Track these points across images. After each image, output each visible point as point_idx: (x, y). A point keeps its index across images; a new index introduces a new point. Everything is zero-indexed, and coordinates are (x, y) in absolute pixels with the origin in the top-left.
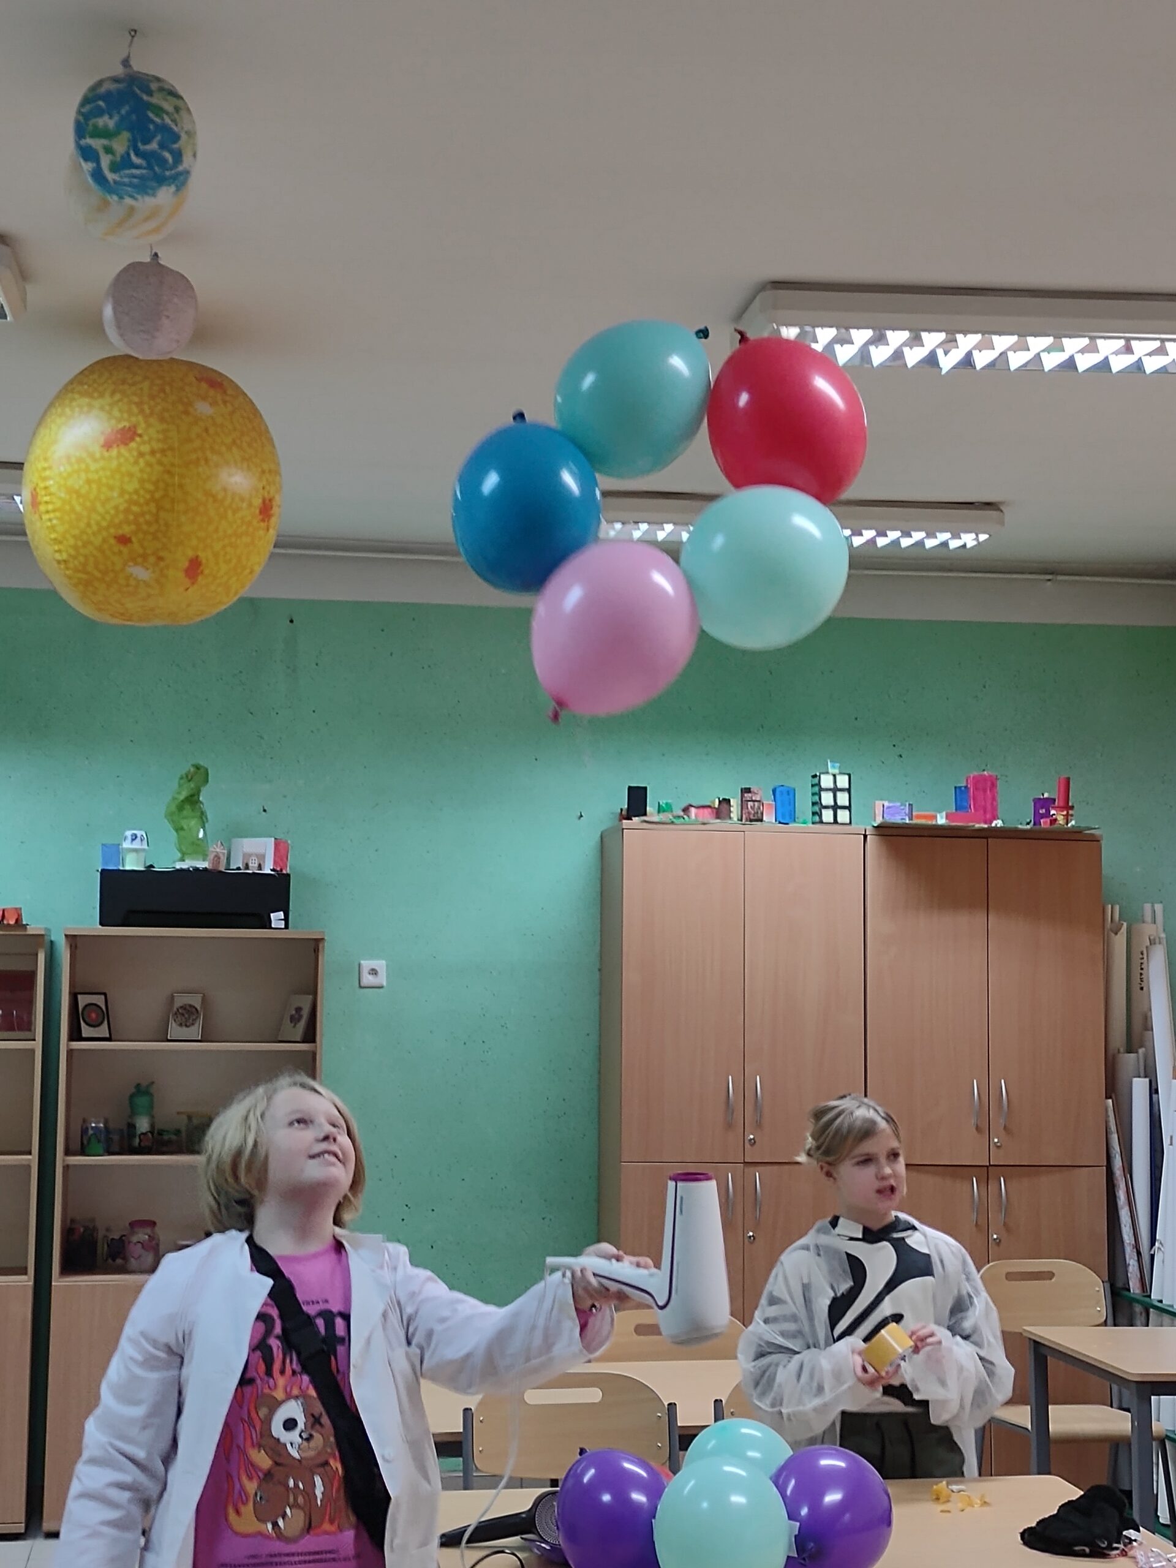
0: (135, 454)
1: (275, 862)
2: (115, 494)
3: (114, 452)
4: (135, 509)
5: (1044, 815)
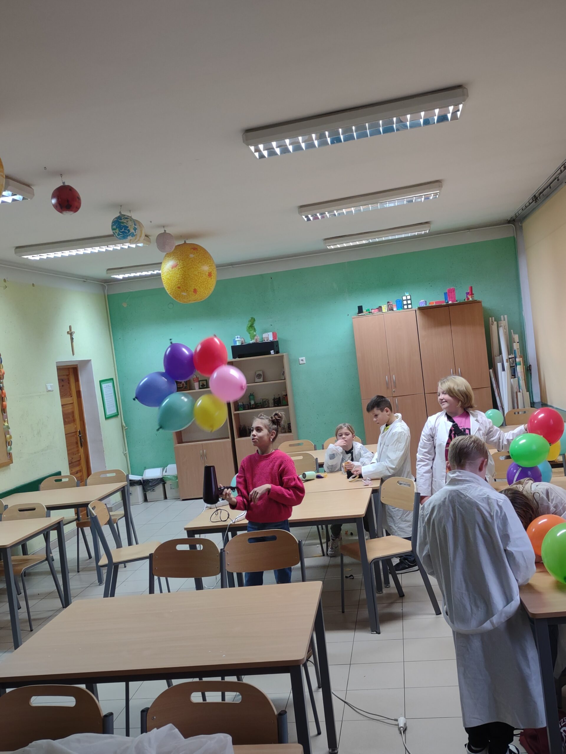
0: (178, 269)
1: (273, 338)
2: (175, 278)
3: (174, 269)
4: (180, 281)
5: (467, 297)
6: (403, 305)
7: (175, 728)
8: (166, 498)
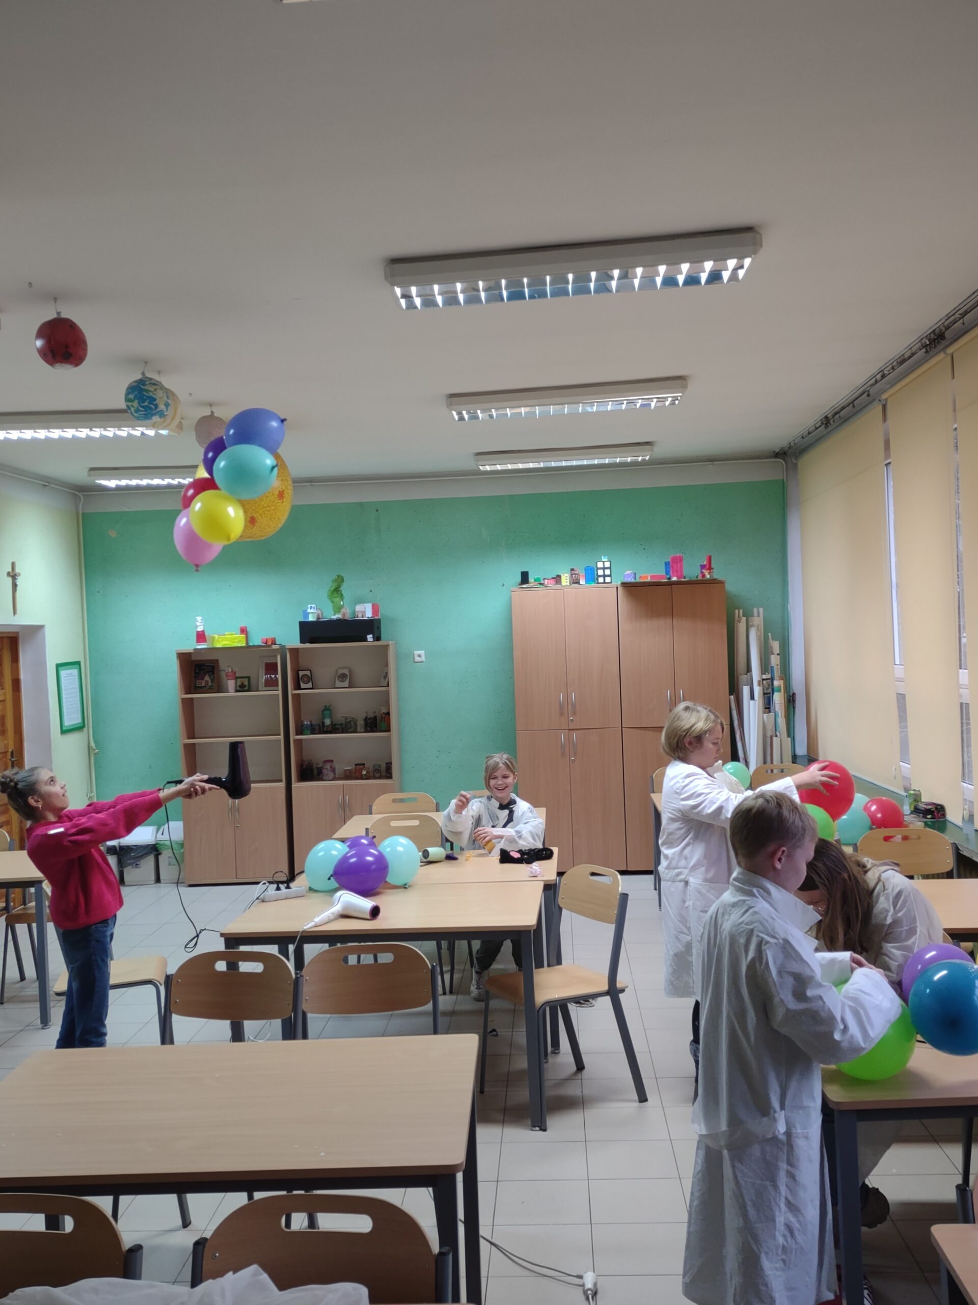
1: (372, 614)
5: (702, 572)
6: (596, 577)
7: (262, 1272)
8: (158, 880)
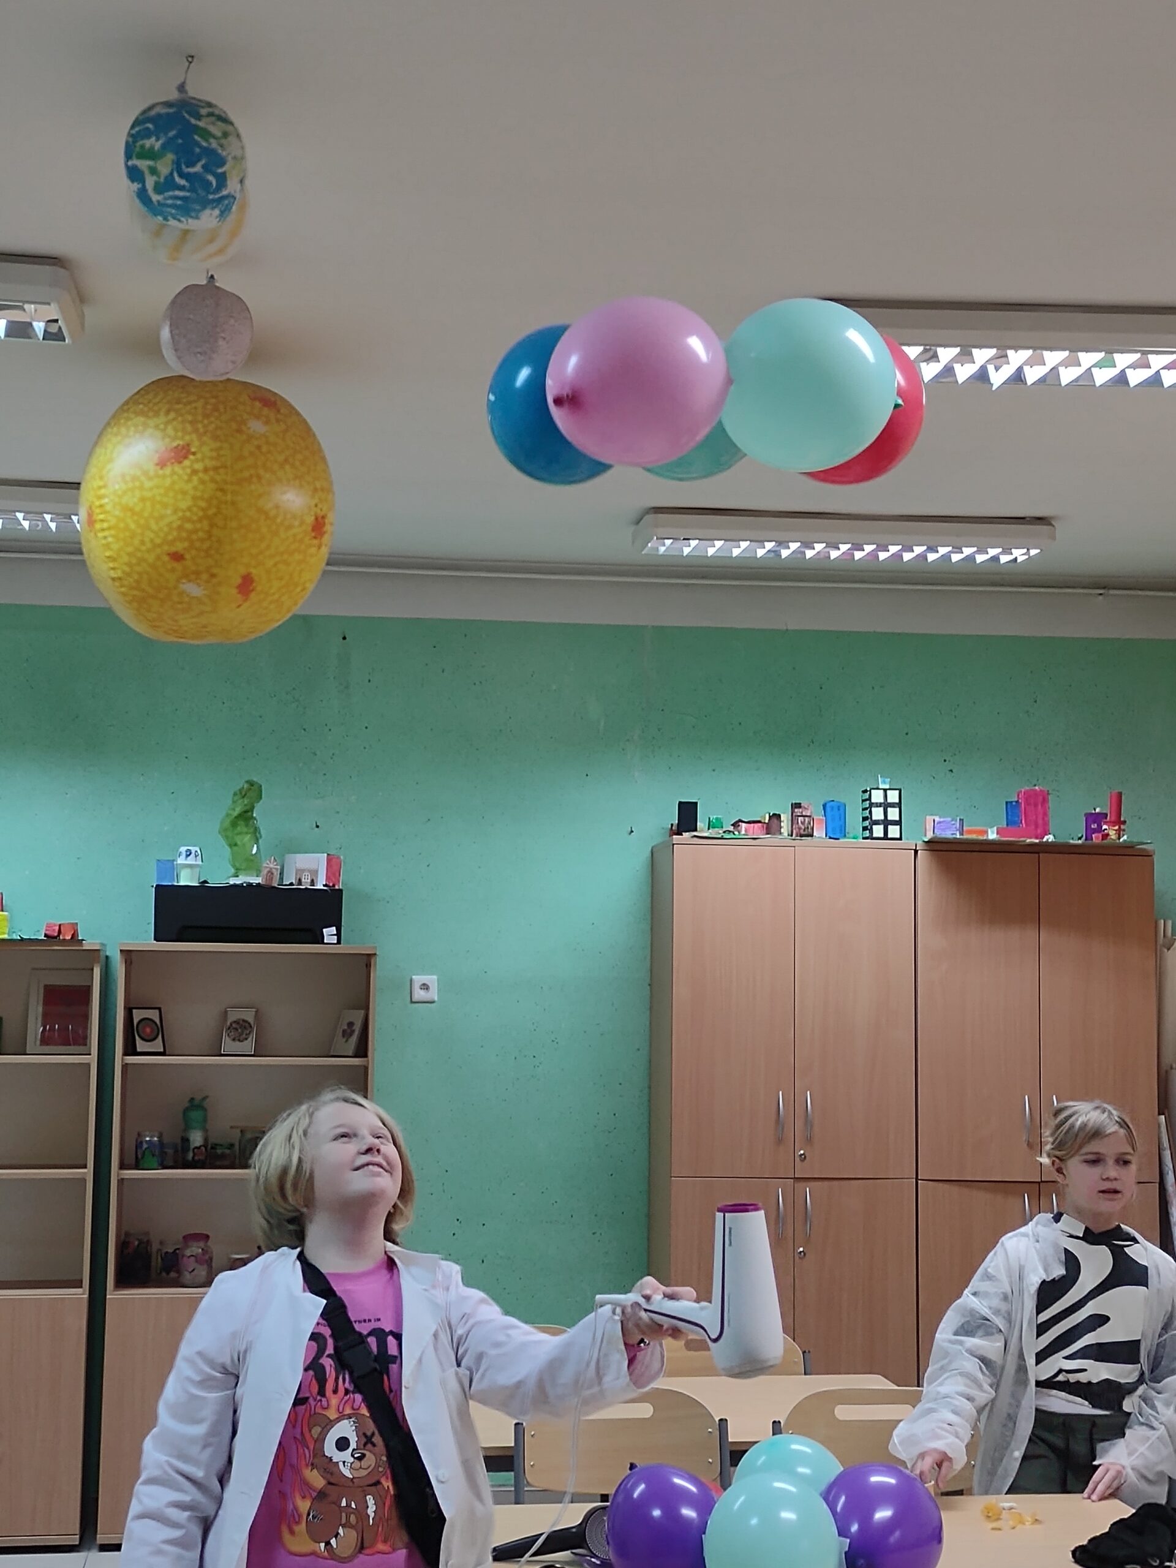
0: (189, 471)
1: (328, 878)
2: (169, 512)
3: (168, 470)
4: (188, 526)
